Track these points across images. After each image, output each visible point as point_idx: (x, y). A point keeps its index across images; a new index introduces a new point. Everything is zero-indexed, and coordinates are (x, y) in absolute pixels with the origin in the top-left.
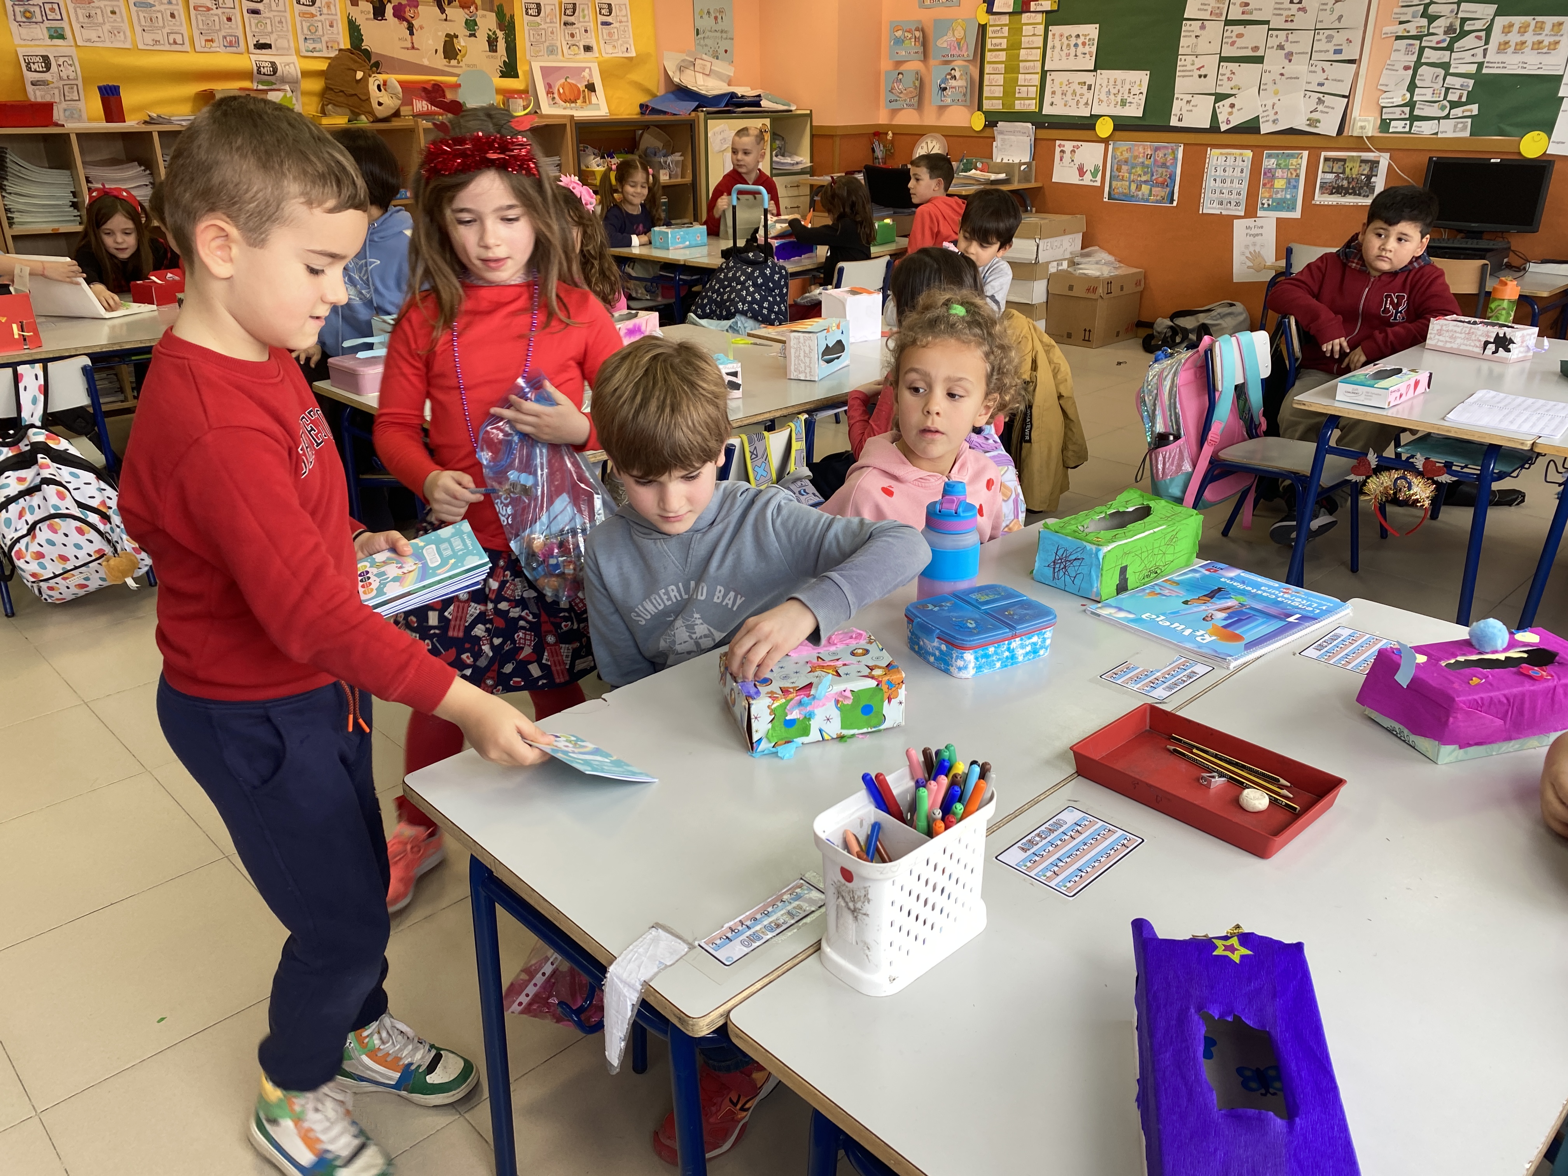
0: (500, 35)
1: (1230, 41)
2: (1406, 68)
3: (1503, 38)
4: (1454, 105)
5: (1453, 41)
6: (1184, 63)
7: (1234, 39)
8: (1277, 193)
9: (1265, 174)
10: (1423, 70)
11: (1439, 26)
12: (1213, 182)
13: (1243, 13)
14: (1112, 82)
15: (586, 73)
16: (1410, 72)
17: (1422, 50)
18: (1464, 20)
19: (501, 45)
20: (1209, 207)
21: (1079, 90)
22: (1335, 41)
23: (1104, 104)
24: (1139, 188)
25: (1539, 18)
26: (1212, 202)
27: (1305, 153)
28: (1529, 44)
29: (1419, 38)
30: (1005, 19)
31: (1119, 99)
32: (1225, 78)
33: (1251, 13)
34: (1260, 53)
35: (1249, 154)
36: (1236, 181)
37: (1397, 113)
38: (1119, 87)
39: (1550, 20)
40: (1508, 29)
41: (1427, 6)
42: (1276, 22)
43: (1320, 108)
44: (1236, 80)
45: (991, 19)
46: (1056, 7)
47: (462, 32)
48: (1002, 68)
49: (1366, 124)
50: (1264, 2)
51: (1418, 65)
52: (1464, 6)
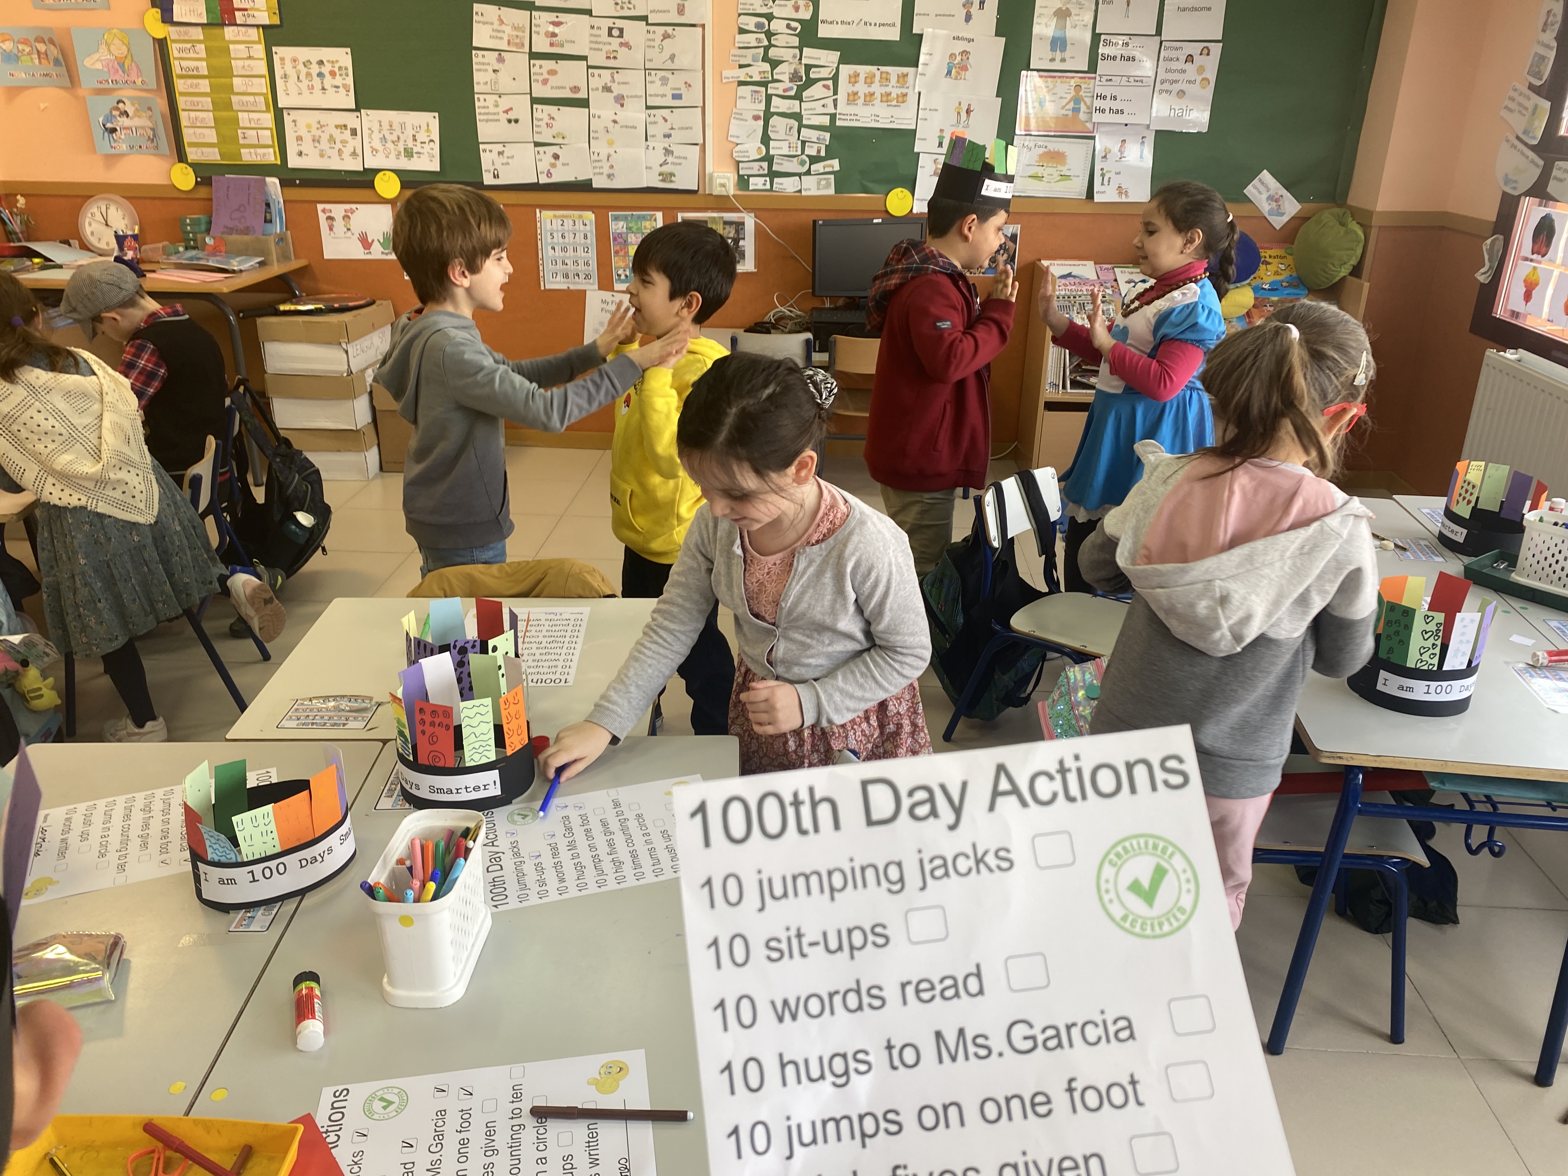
1: (540, 78)
2: (756, 118)
3: (851, 89)
4: (814, 160)
5: (801, 89)
6: (483, 104)
7: (546, 76)
9: (615, 239)
10: (774, 121)
11: (784, 72)
12: (551, 252)
13: (552, 45)
14: (386, 126)
16: (761, 123)
17: (769, 98)
18: (808, 67)
20: (553, 282)
21: (338, 135)
22: (671, 84)
23: (381, 155)
25: (883, 69)
26: (555, 275)
27: (659, 215)
28: (878, 95)
29: (764, 84)
30: (197, 33)
31: (401, 148)
32: (543, 124)
33: (562, 46)
34: (582, 95)
35: (590, 216)
36: (580, 249)
37: (755, 168)
38: (398, 132)
39: (894, 71)
40: (854, 79)
41: (767, 49)
42: (596, 59)
43: (670, 159)
44: (557, 126)
45: (172, 32)
46: (276, 21)
48: (208, 102)
49: (724, 181)
50: (576, 34)
51: (768, 115)
52: (806, 50)
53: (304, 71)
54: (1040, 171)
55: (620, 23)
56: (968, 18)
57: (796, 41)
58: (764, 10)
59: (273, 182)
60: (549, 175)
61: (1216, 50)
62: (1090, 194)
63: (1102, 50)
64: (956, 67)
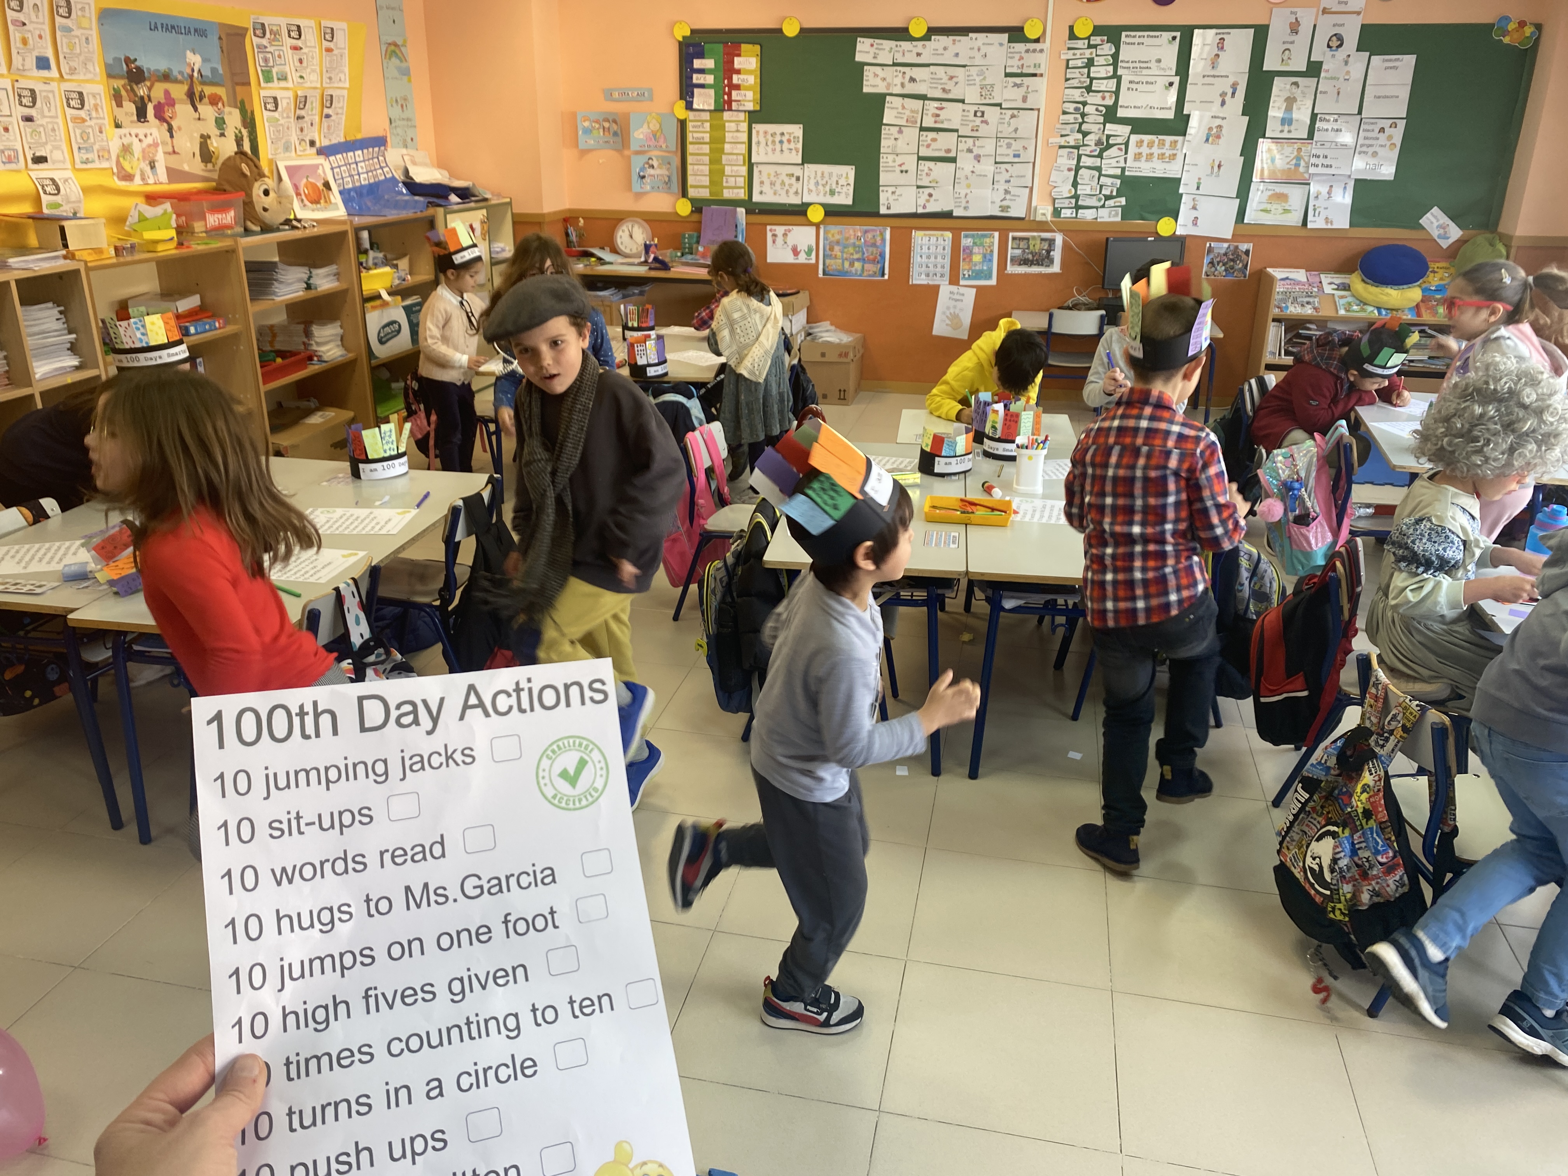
0: (245, 132)
1: (926, 144)
2: (1070, 170)
3: (1138, 151)
4: (1108, 198)
5: (1102, 151)
6: (886, 160)
7: (929, 142)
8: (975, 265)
9: (964, 250)
10: (1082, 172)
11: (1091, 139)
12: (919, 259)
13: (936, 122)
14: (819, 174)
15: (320, 171)
16: (1073, 173)
17: (1079, 157)
18: (1108, 137)
20: (918, 278)
21: (787, 181)
22: (1013, 148)
23: (814, 194)
24: (852, 264)
25: (1160, 137)
26: (920, 274)
27: (996, 234)
28: (1156, 155)
29: (1077, 147)
30: (706, 116)
31: (828, 188)
32: (924, 173)
33: (943, 123)
34: (952, 155)
35: (948, 235)
36: (939, 258)
37: (1066, 203)
38: (827, 178)
39: (1169, 139)
40: (1140, 144)
41: (1081, 124)
42: (964, 131)
43: (1008, 197)
44: (934, 175)
45: (691, 115)
46: (758, 108)
47: (214, 131)
48: (706, 159)
49: (1044, 212)
50: (952, 115)
51: (1078, 168)
52: (1108, 125)
53: (770, 139)
54: (1268, 207)
55: (982, 108)
56: (1223, 103)
57: (1101, 119)
58: (1081, 99)
59: (741, 211)
60: (924, 207)
61: (1402, 124)
62: (1305, 222)
63: (1318, 124)
64: (1213, 136)
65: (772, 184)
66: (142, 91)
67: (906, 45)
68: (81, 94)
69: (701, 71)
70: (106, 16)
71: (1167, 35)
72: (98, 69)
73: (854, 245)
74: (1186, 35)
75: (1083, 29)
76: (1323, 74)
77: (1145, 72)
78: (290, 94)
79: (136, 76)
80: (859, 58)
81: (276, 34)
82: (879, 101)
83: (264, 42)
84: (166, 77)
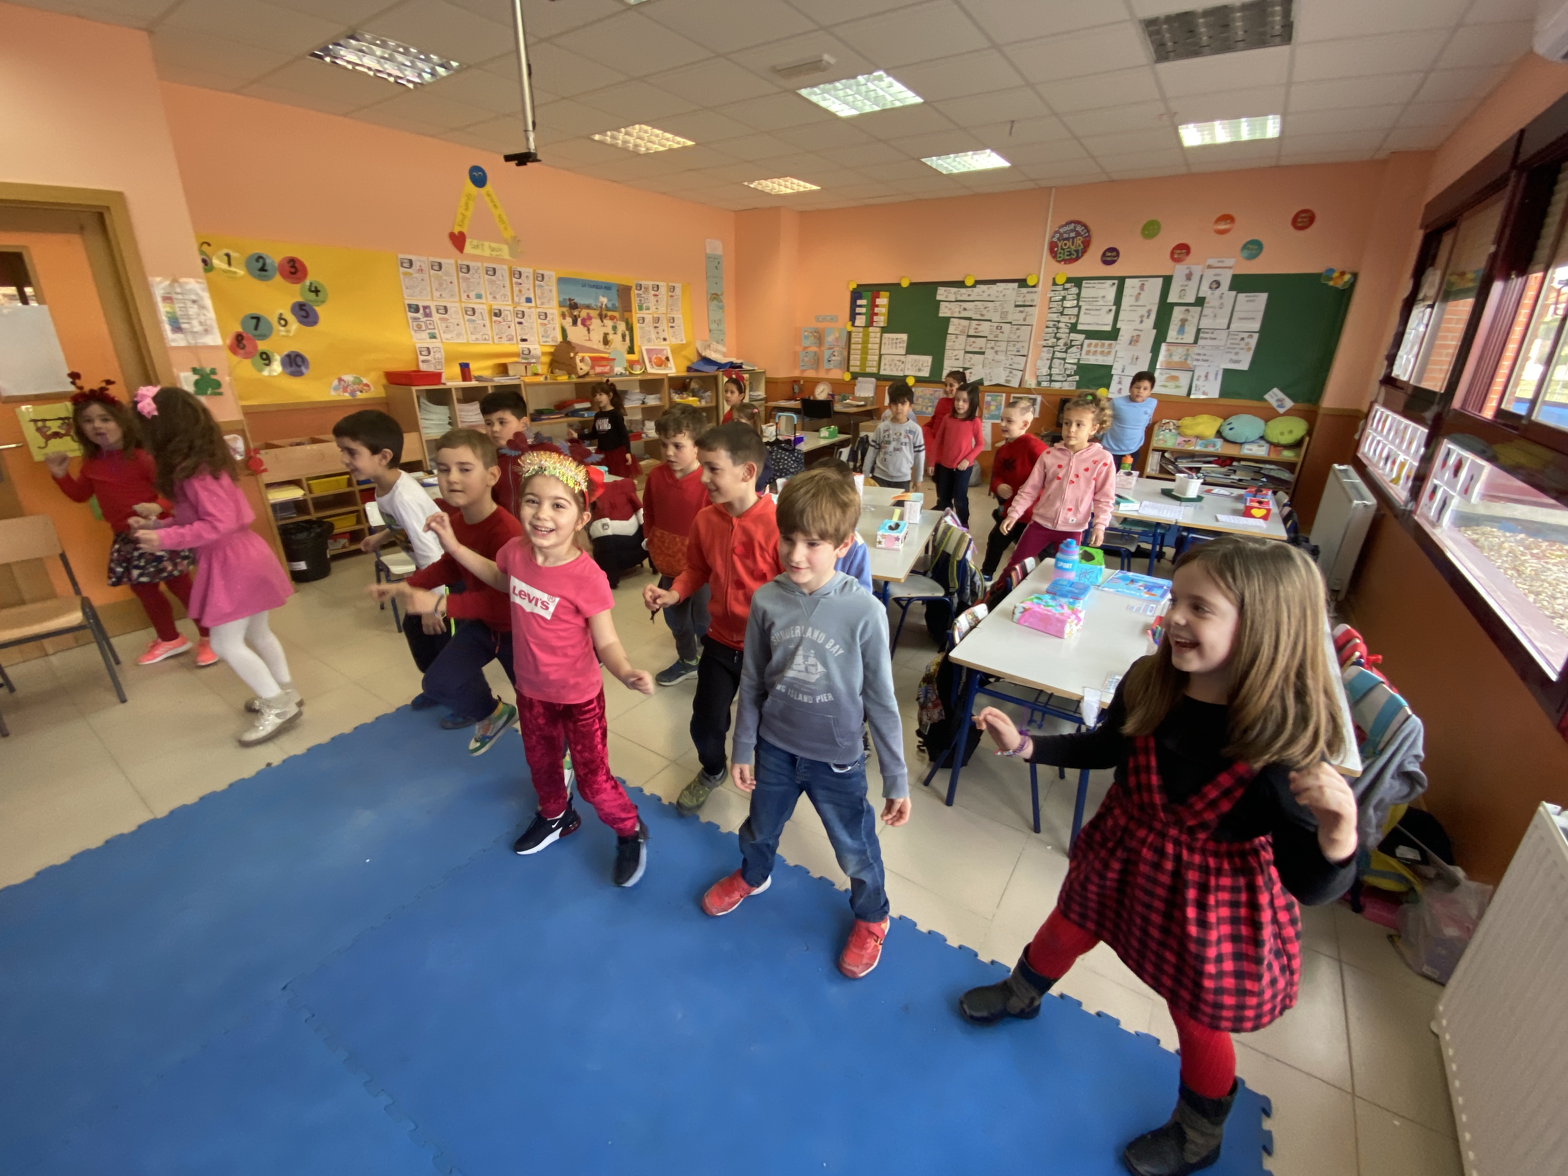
0: (627, 333)
1: (969, 344)
2: (1048, 359)
3: (1088, 349)
4: (1069, 376)
5: (1068, 349)
6: (948, 353)
7: (971, 343)
8: (992, 411)
10: (1055, 360)
11: (1061, 342)
13: (976, 332)
14: (914, 360)
15: (665, 352)
16: (1050, 361)
17: (1054, 352)
18: (1072, 341)
19: (628, 338)
21: (898, 363)
22: (1017, 347)
23: (911, 370)
24: (927, 409)
25: (1103, 341)
27: (1004, 395)
28: (1099, 352)
29: (1053, 347)
30: (861, 330)
31: (917, 368)
34: (983, 350)
37: (1044, 378)
38: (917, 362)
39: (1107, 342)
40: (1090, 345)
41: (1056, 334)
42: (991, 337)
43: (1011, 375)
44: (972, 362)
45: (854, 329)
46: (886, 325)
47: (611, 331)
48: (859, 352)
49: (1031, 383)
50: (985, 328)
51: (1053, 358)
52: (1072, 335)
53: (891, 341)
54: (1166, 384)
55: (1001, 324)
56: (1141, 322)
57: (1068, 331)
58: (1057, 319)
61: (1256, 336)
62: (1189, 394)
63: (1201, 335)
64: (1134, 341)
65: (890, 365)
66: (576, 313)
67: (963, 290)
68: (546, 314)
69: (860, 306)
70: (561, 281)
71: (1110, 282)
72: (555, 303)
73: (929, 398)
74: (1121, 281)
75: (1061, 280)
76: (1205, 305)
77: (1095, 303)
78: (651, 316)
79: (574, 306)
80: (938, 298)
81: (646, 289)
82: (947, 320)
83: (640, 292)
84: (588, 307)
